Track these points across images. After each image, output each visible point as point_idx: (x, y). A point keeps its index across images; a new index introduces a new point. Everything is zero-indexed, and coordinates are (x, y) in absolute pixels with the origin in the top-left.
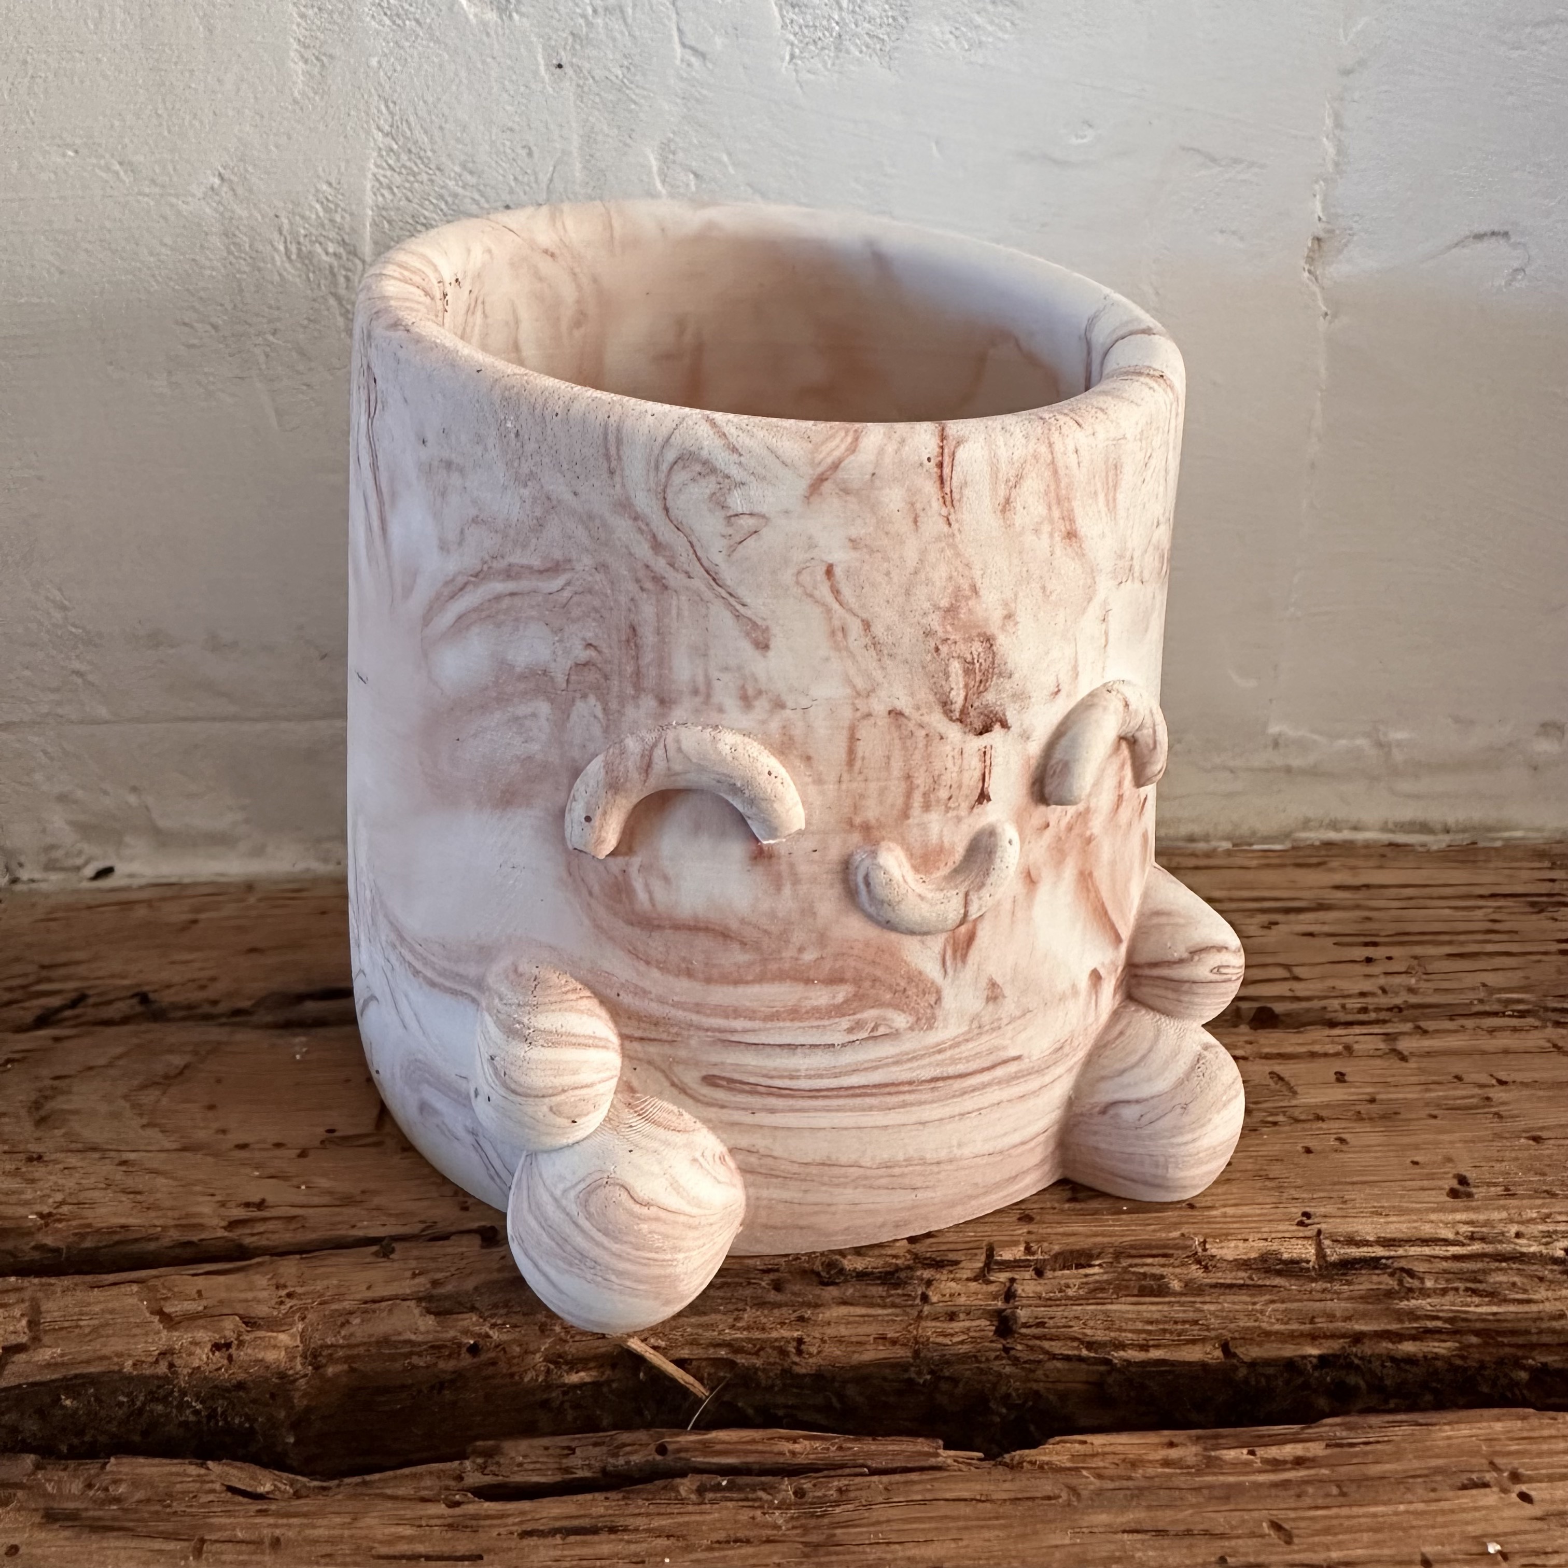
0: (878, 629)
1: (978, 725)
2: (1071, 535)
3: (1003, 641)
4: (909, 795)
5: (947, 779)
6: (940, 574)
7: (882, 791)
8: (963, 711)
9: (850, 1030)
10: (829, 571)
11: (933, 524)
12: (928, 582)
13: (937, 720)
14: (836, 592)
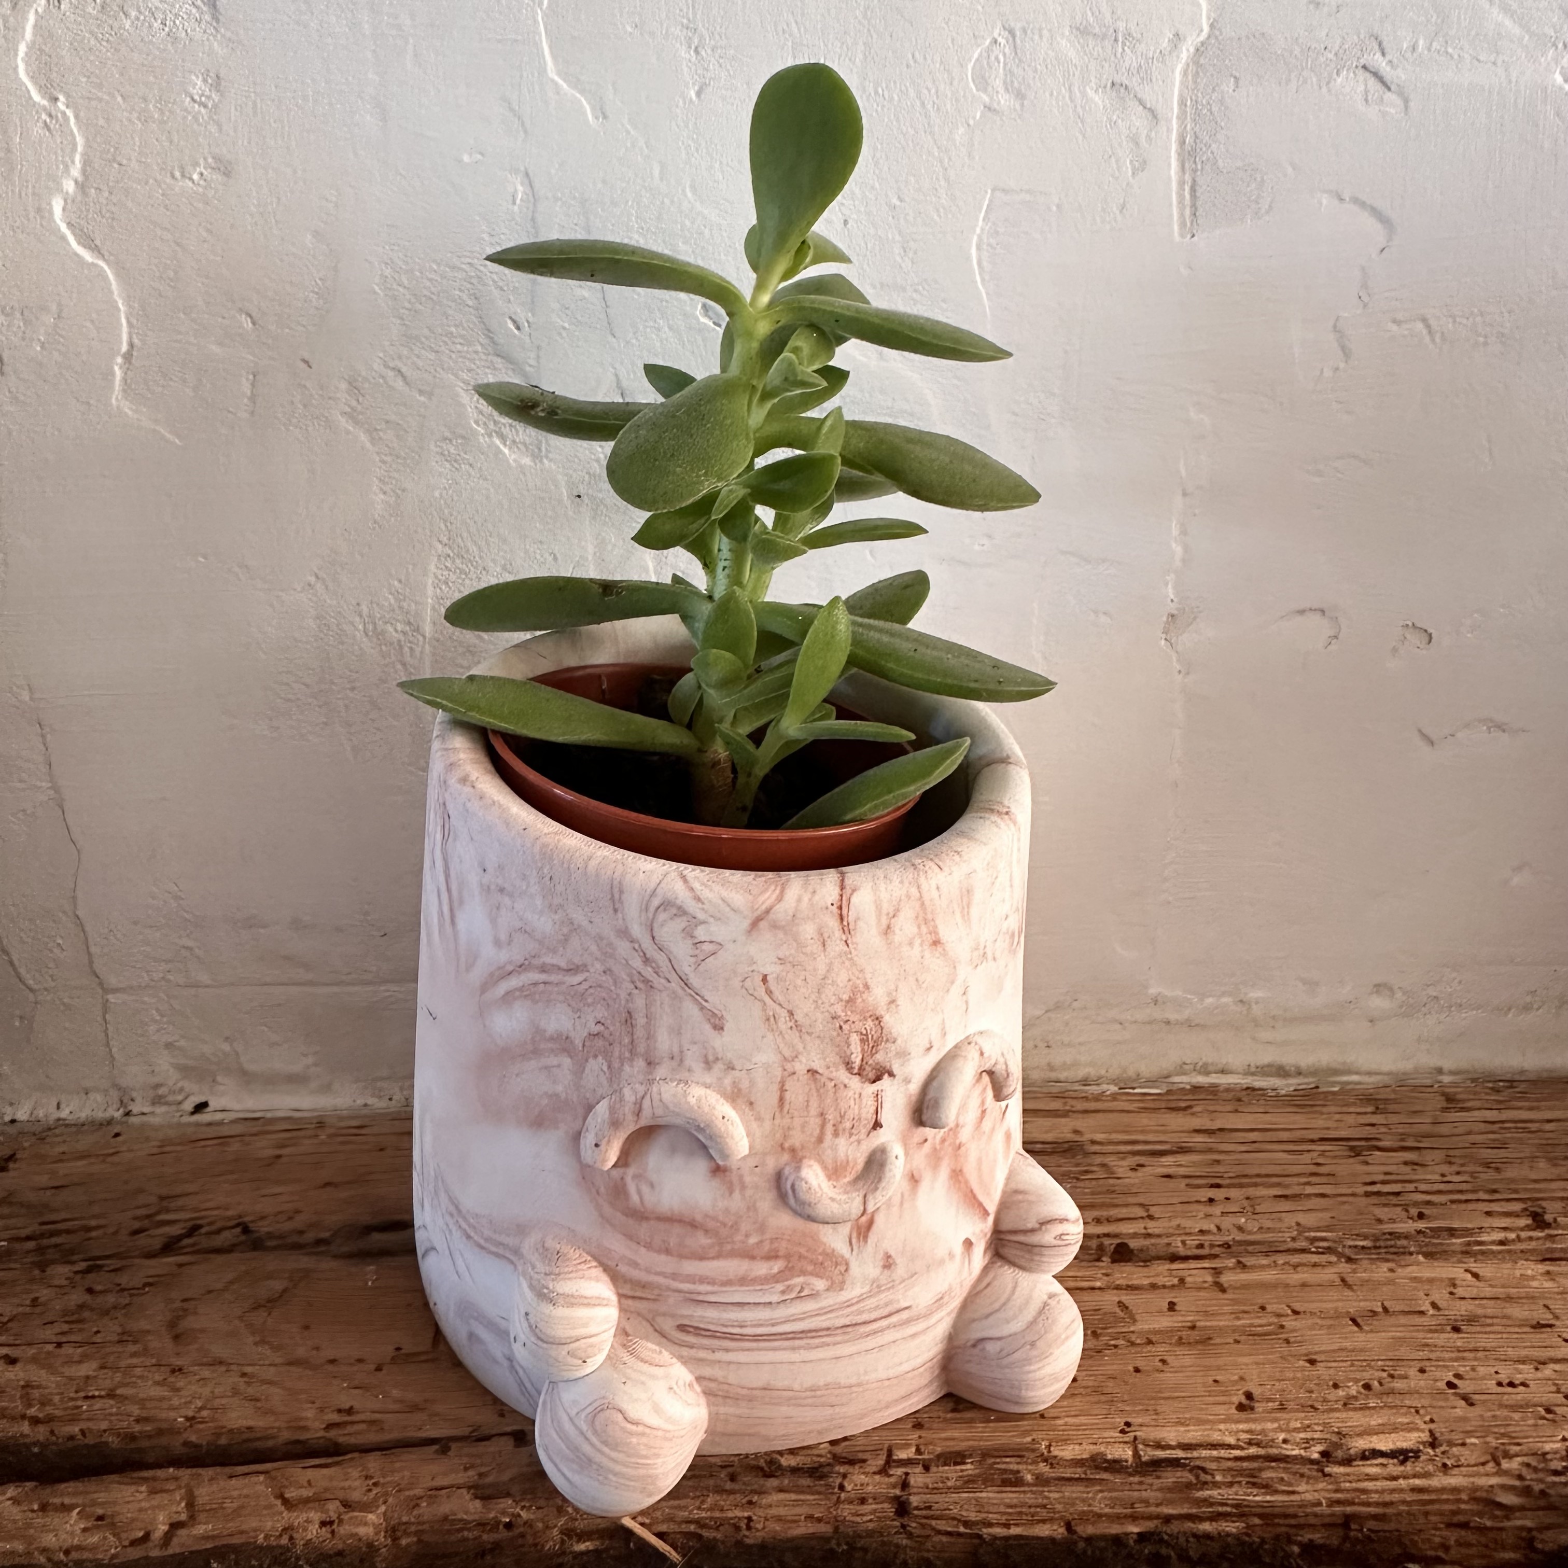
0: (799, 1016)
1: (872, 1075)
2: (936, 943)
3: (887, 1019)
4: (823, 1126)
5: (850, 1114)
6: (841, 978)
7: (803, 1126)
8: (861, 1068)
9: (783, 1292)
10: (765, 978)
11: (836, 944)
12: (834, 983)
13: (842, 1075)
14: (770, 992)
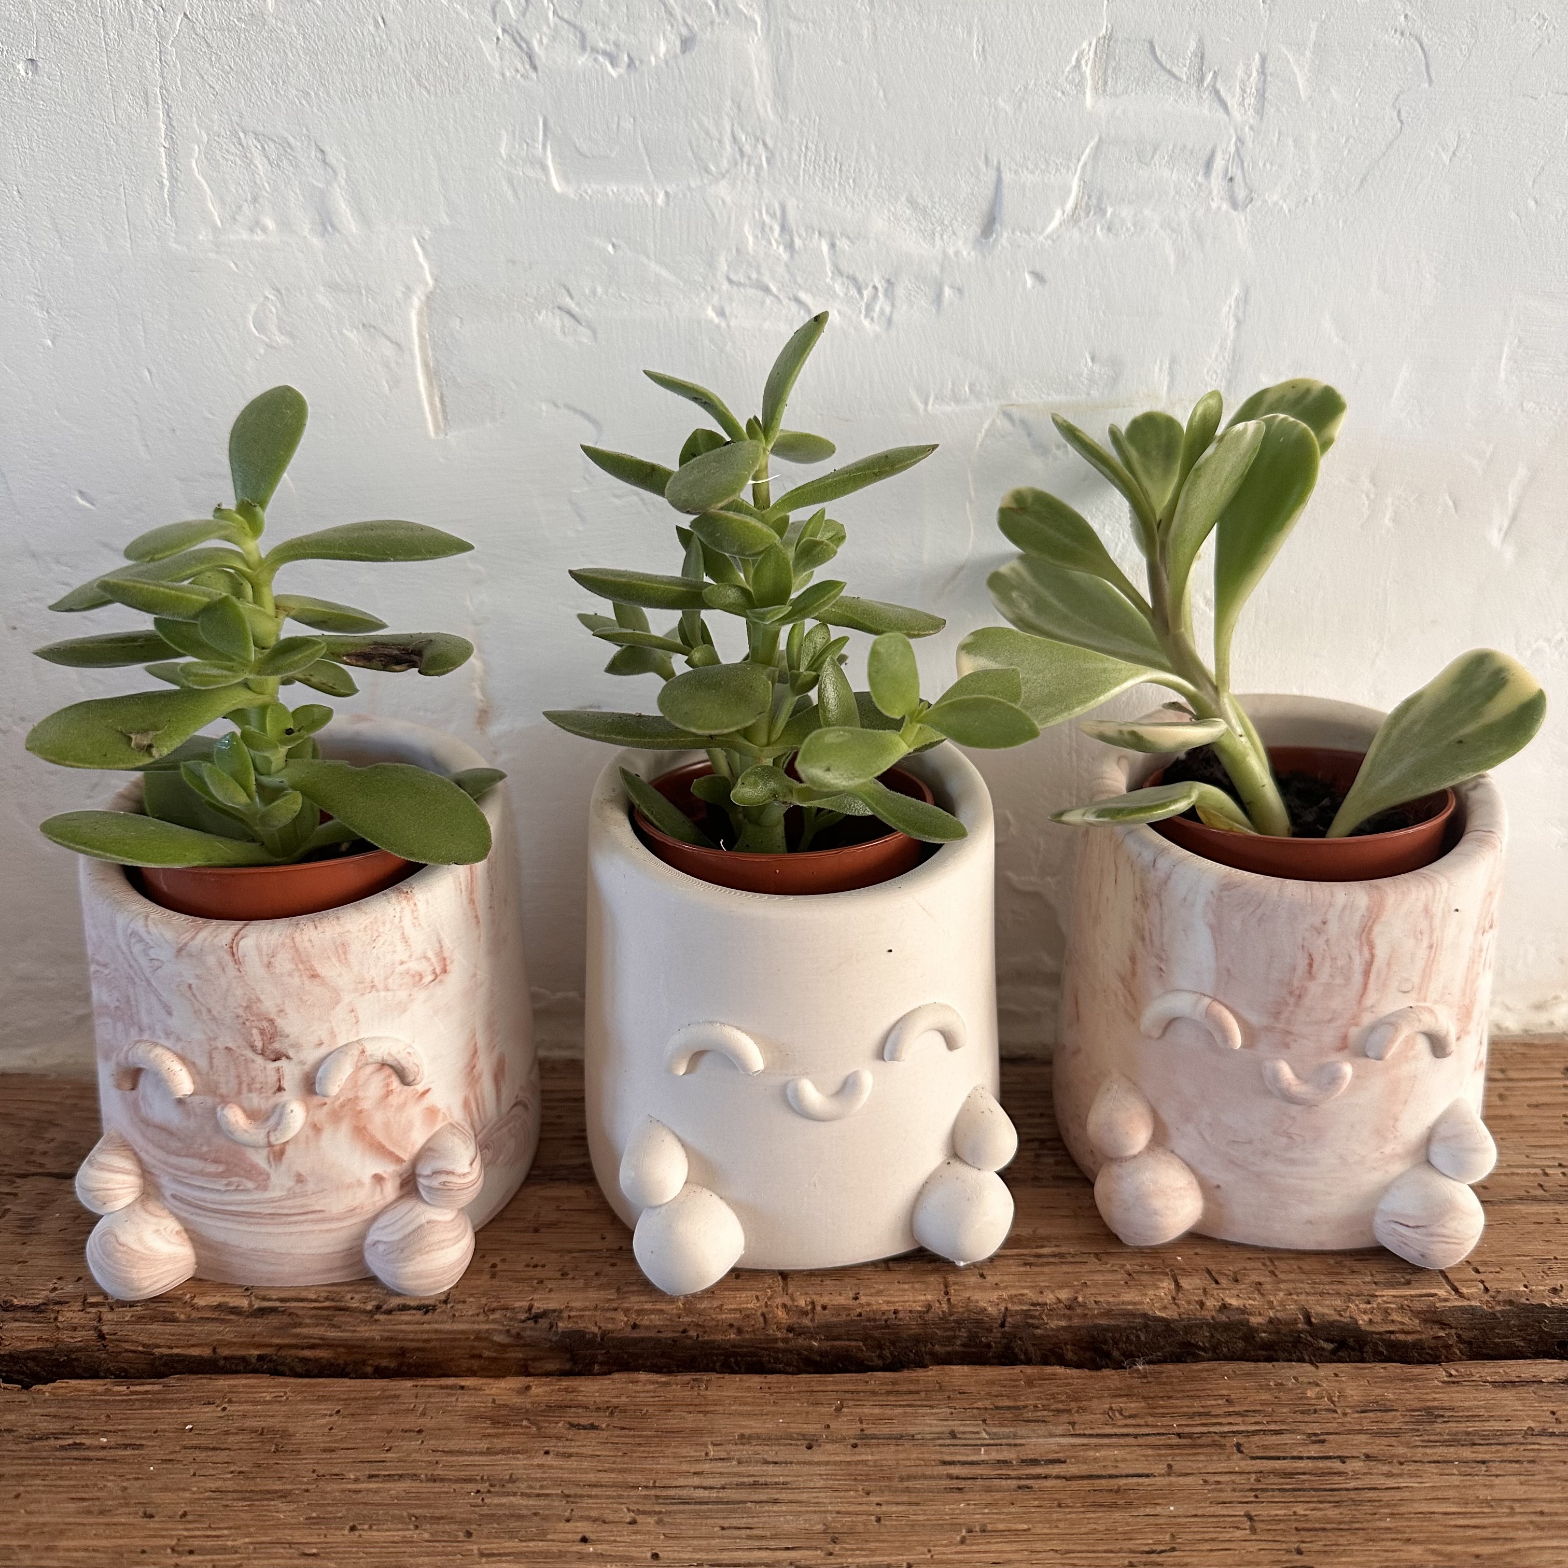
0: (215, 1012)
1: (272, 1057)
2: (314, 976)
3: (279, 1022)
4: (240, 1084)
5: (258, 1079)
6: (239, 992)
7: (227, 1082)
8: (263, 1050)
9: (227, 1185)
10: (190, 986)
11: (231, 970)
12: (234, 995)
13: (250, 1054)
14: (194, 995)
